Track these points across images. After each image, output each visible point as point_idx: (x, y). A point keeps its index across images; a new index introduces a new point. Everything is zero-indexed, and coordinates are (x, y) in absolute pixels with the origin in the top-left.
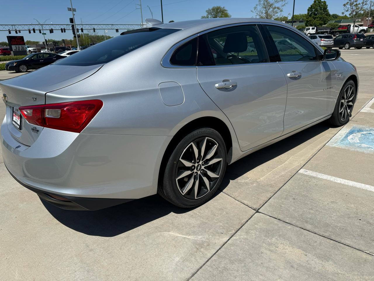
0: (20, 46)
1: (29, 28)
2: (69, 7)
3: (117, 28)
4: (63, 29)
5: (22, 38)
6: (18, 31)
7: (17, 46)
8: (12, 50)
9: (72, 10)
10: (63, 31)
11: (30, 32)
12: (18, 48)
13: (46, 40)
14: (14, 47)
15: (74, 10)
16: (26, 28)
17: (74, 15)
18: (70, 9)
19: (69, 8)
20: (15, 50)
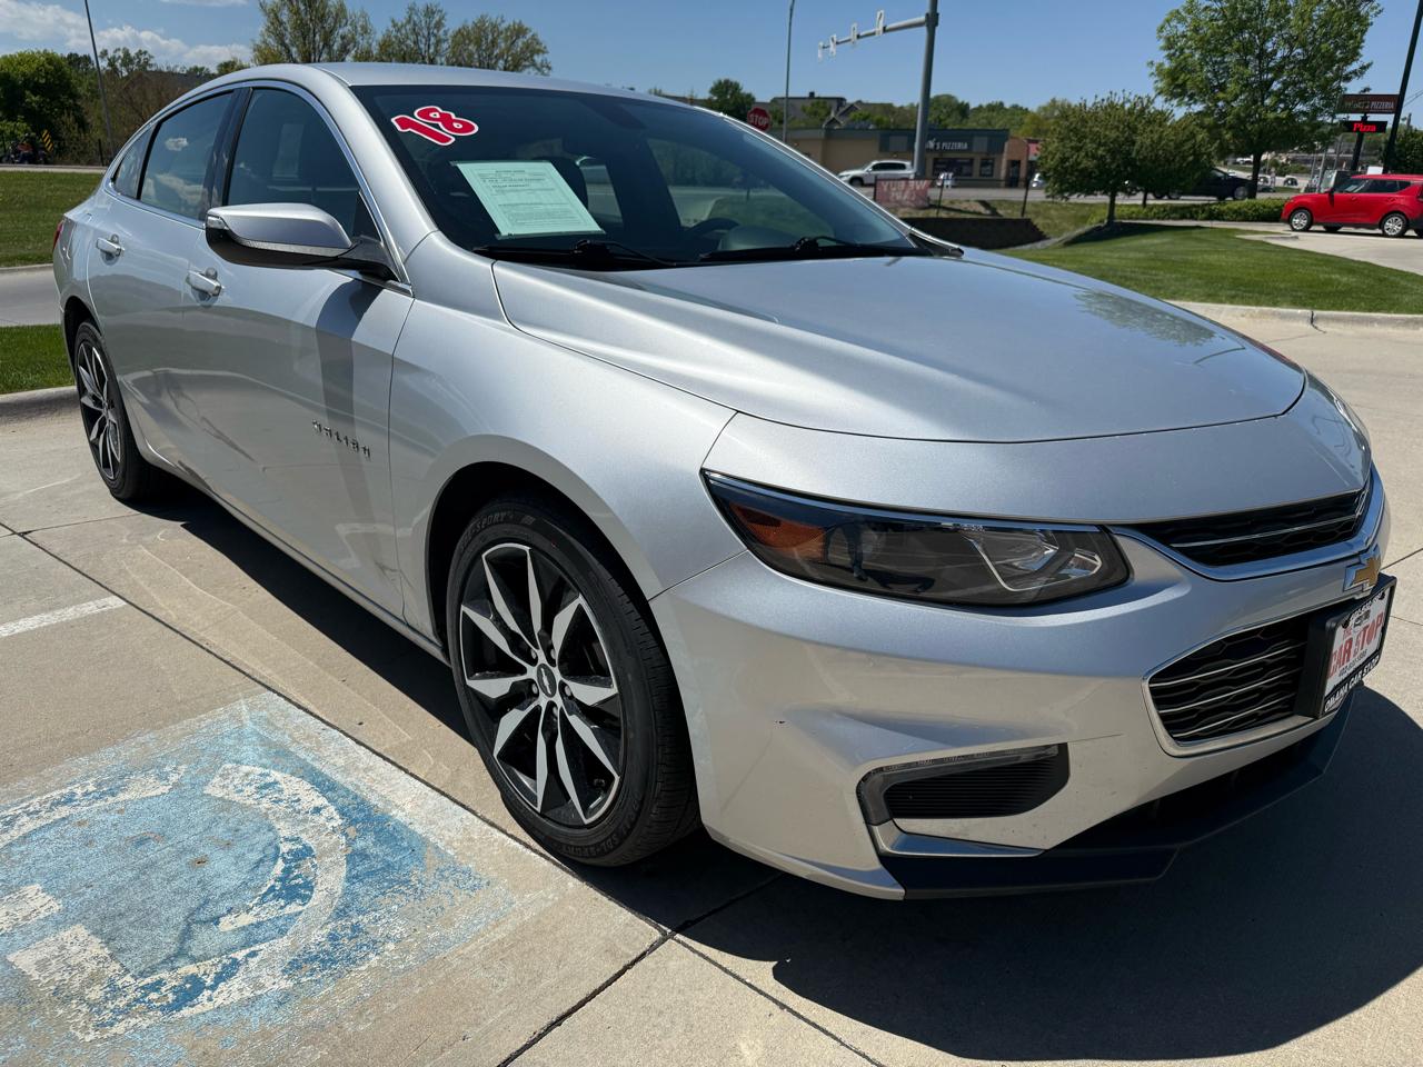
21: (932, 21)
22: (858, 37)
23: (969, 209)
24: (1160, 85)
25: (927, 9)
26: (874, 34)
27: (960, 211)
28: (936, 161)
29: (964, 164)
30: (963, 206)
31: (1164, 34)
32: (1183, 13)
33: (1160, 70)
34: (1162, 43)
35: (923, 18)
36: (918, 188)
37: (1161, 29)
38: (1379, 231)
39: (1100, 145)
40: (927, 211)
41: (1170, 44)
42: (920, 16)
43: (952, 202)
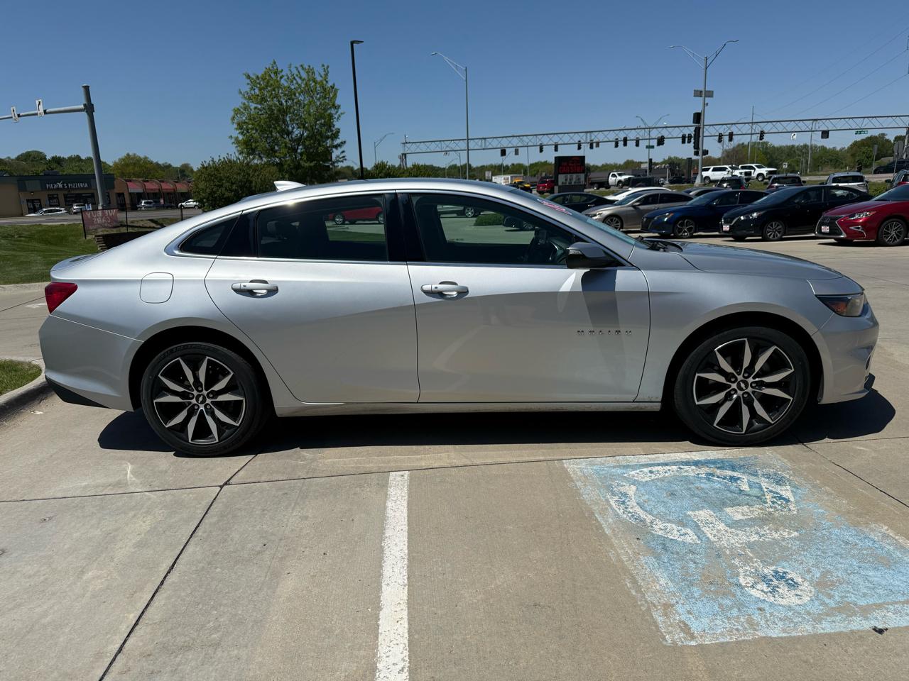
0: (574, 176)
1: (617, 137)
2: (696, 89)
3: (826, 129)
4: (687, 136)
5: (582, 159)
6: (594, 145)
7: (569, 176)
8: (557, 185)
9: (703, 95)
10: (687, 139)
11: (617, 146)
12: (570, 180)
13: (651, 160)
14: (562, 178)
15: (709, 94)
16: (612, 136)
17: (705, 104)
18: (698, 94)
19: (697, 91)
20: (563, 183)
21: (89, 109)
22: (19, 116)
23: (146, 225)
24: (239, 148)
25: (84, 102)
26: (36, 114)
27: (140, 227)
28: (65, 196)
29: (88, 197)
30: (141, 224)
31: (235, 121)
32: (242, 110)
33: (237, 141)
34: (235, 126)
35: (82, 107)
36: (111, 214)
37: (233, 118)
38: (377, 222)
39: (232, 183)
40: (118, 229)
41: (240, 126)
42: (80, 105)
43: (132, 222)
